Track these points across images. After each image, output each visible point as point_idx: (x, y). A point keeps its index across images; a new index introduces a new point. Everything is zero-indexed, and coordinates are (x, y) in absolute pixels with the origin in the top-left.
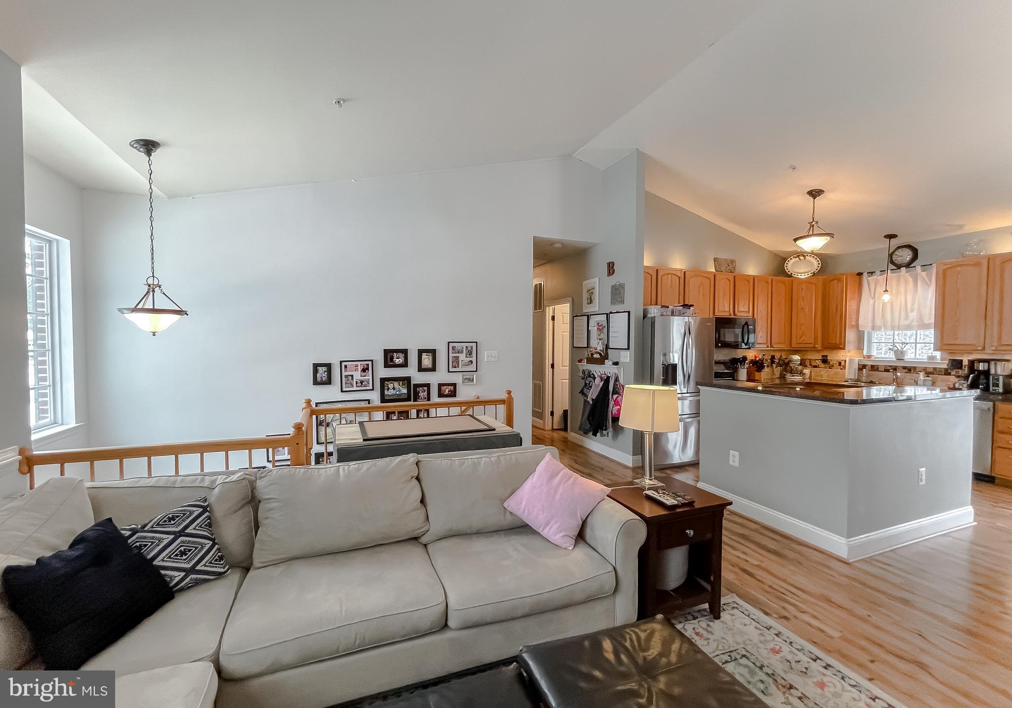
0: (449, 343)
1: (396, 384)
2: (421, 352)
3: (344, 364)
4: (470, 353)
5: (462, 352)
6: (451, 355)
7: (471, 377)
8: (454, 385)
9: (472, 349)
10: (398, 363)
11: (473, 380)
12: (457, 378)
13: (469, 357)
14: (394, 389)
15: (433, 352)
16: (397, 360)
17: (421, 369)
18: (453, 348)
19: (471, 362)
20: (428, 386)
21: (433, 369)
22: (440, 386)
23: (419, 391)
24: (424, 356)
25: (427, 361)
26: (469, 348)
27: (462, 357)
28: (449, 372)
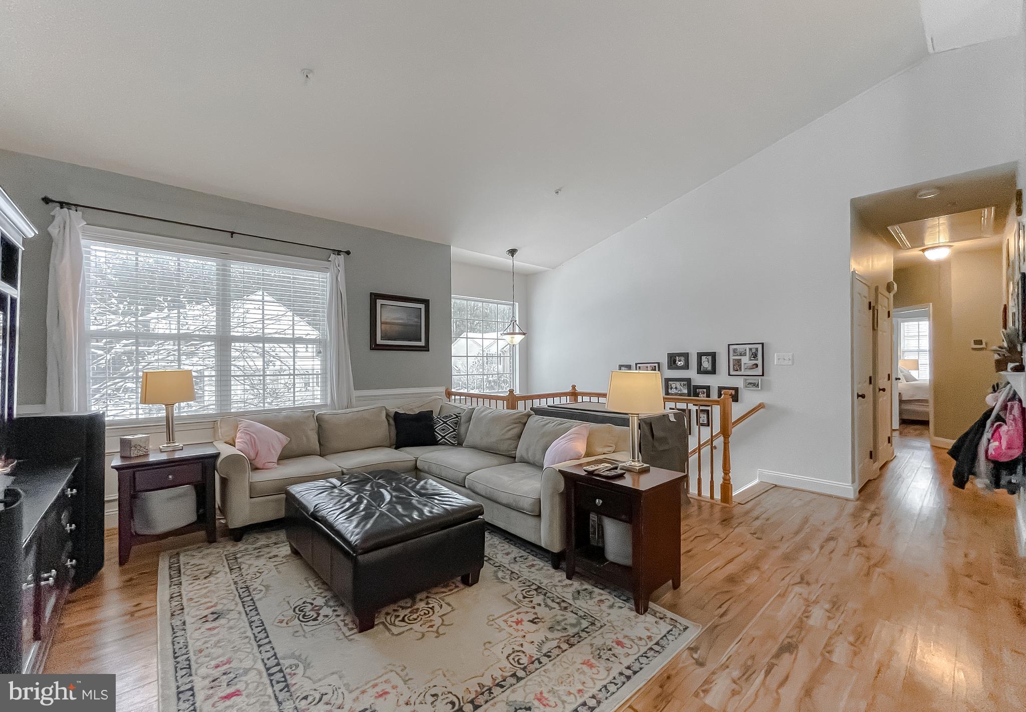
0: (729, 345)
1: (678, 384)
2: (700, 355)
3: (638, 365)
4: (755, 356)
5: (745, 354)
6: (732, 358)
7: (756, 382)
8: (736, 390)
9: (759, 352)
10: (680, 365)
11: (758, 385)
12: (738, 382)
13: (753, 360)
14: (676, 388)
15: (713, 355)
16: (679, 363)
17: (700, 371)
18: (735, 351)
19: (757, 365)
20: (708, 388)
21: (713, 371)
22: (720, 389)
23: (699, 393)
24: (704, 358)
25: (706, 364)
26: (754, 351)
27: (745, 360)
28: (729, 375)
